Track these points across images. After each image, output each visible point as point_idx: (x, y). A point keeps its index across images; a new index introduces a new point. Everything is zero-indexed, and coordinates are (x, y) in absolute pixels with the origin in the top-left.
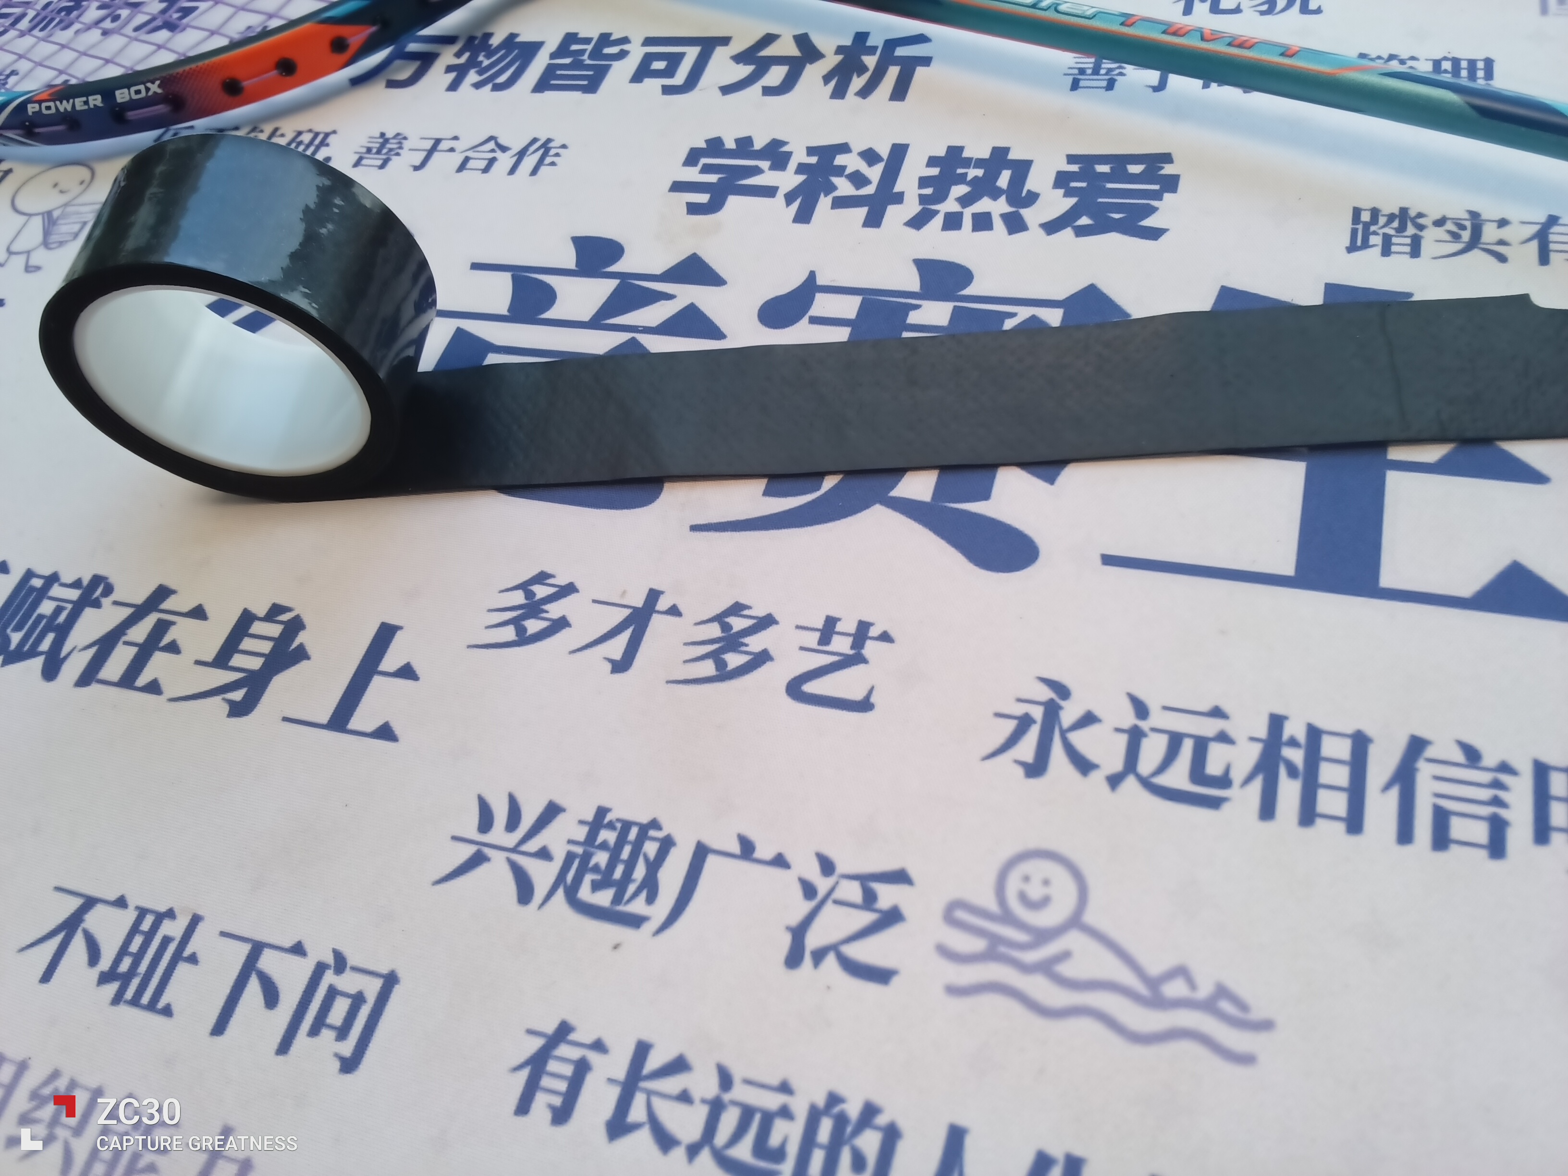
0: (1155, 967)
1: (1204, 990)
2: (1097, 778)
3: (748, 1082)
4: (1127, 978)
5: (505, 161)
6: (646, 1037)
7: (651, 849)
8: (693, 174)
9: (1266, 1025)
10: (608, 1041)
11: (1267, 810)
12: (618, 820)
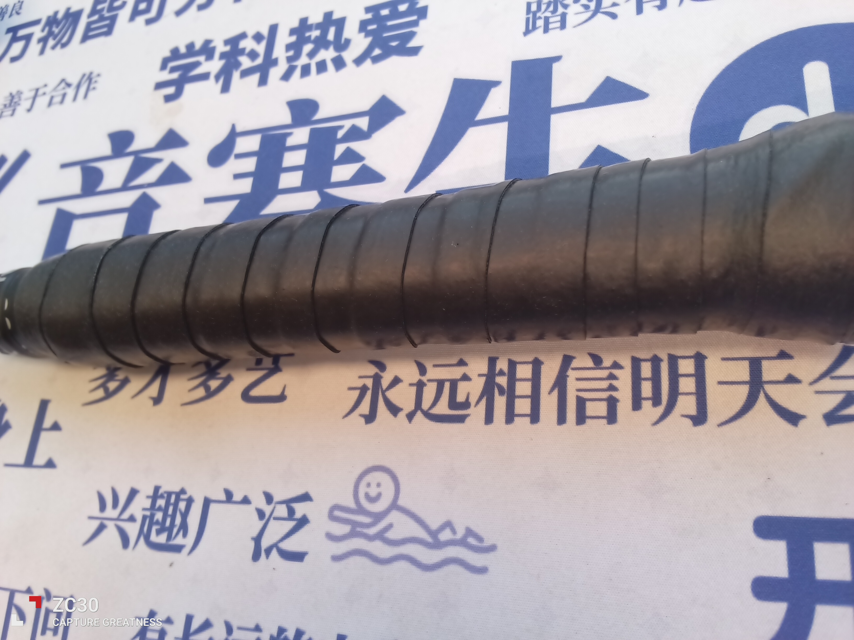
0: (434, 525)
1: (460, 533)
2: (402, 415)
3: (240, 628)
4: (422, 534)
5: (71, 92)
6: (190, 612)
7: (182, 505)
8: (166, 76)
9: (492, 548)
10: (173, 618)
11: (489, 419)
12: (165, 492)
